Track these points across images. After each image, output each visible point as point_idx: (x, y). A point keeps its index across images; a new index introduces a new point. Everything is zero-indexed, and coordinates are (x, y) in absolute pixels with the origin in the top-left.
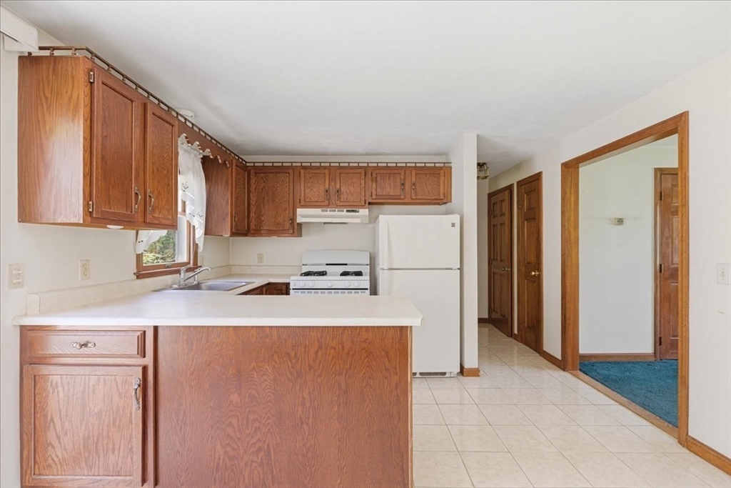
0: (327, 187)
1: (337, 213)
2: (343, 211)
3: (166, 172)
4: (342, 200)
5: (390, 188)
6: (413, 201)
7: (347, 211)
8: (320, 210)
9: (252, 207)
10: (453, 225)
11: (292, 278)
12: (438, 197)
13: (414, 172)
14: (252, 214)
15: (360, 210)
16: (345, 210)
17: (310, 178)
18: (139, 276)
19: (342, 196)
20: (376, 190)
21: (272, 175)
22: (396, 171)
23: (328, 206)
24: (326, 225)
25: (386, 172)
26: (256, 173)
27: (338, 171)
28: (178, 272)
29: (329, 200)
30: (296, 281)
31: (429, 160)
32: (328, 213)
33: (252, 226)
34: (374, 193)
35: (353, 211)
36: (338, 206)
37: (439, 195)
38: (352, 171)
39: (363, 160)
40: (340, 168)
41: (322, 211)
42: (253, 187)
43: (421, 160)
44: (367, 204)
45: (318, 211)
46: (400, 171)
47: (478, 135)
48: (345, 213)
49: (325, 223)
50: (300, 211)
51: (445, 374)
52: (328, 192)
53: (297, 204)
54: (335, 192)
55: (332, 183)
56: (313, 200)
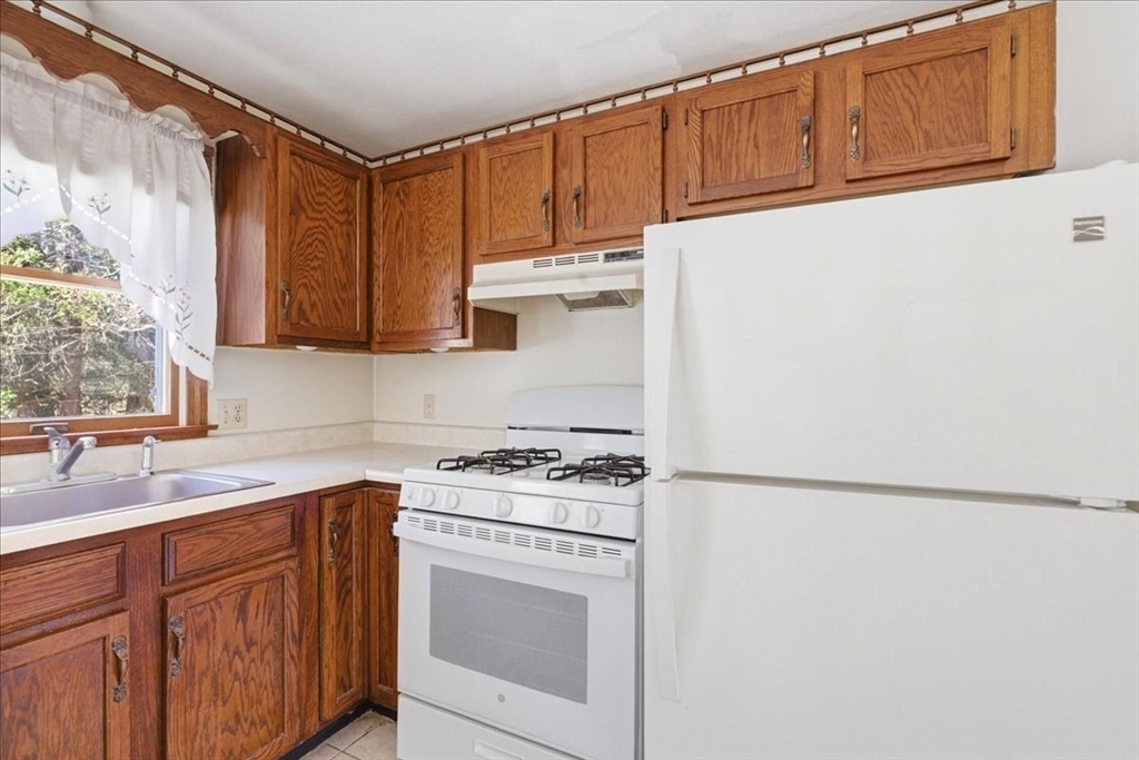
0: (548, 187)
1: (578, 267)
2: (595, 259)
4: (590, 222)
5: (755, 159)
6: (852, 188)
7: (608, 257)
8: (531, 261)
9: (376, 273)
12: (979, 152)
13: (854, 73)
14: (378, 292)
16: (601, 254)
17: (504, 169)
19: (591, 211)
20: (703, 172)
21: (417, 181)
22: (777, 88)
23: (553, 246)
25: (737, 98)
26: (385, 185)
27: (580, 131)
29: (555, 227)
30: (416, 485)
32: (554, 270)
33: (378, 325)
34: (695, 181)
35: (624, 255)
36: (582, 245)
38: (622, 123)
40: (586, 120)
41: (536, 265)
42: (379, 220)
45: (525, 266)
46: (794, 83)
48: (600, 264)
50: (480, 271)
52: (552, 202)
53: (474, 252)
54: (570, 199)
55: (564, 174)
56: (511, 235)
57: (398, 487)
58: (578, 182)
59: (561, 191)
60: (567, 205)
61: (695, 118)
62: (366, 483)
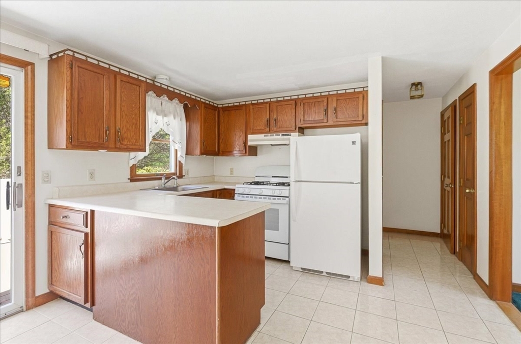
0: (268, 117)
1: (275, 137)
2: (279, 135)
3: (134, 116)
4: (278, 127)
5: (315, 115)
6: (335, 124)
7: (283, 135)
8: (263, 135)
9: (221, 136)
10: (354, 143)
11: (237, 186)
12: (357, 119)
13: (335, 99)
14: (221, 140)
15: (292, 134)
16: (281, 134)
17: (257, 111)
18: (132, 180)
19: (278, 124)
20: (304, 117)
21: (233, 112)
22: (320, 100)
23: (269, 132)
24: (273, 147)
25: (311, 101)
26: (223, 111)
27: (276, 104)
28: (160, 179)
29: (270, 127)
30: (239, 189)
31: (349, 87)
32: (269, 137)
33: (222, 149)
34: (302, 119)
35: (286, 135)
36: (276, 132)
37: (358, 117)
38: (285, 103)
39: (294, 94)
40: (278, 101)
41: (265, 136)
42: (222, 121)
43: (341, 88)
44: (297, 128)
45: (262, 136)
46: (323, 99)
47: (382, 57)
48: (280, 137)
49: (272, 145)
50: (250, 137)
51: (349, 277)
52: (268, 121)
53: (248, 132)
54: (273, 120)
55: (272, 114)
56: (258, 128)
57: (234, 190)
58: (275, 117)
59: (271, 118)
60: (272, 122)
61: (302, 105)
62: (225, 189)
